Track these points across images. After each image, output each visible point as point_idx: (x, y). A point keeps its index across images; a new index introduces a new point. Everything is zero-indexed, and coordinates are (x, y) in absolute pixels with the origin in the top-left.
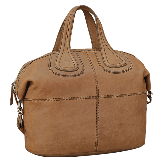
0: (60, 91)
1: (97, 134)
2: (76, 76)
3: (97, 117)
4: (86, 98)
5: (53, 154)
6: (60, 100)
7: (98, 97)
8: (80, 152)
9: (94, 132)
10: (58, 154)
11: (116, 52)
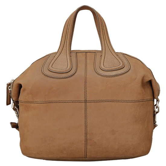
0: (47, 93)
1: (86, 140)
2: (65, 78)
3: (86, 122)
4: (73, 102)
5: (41, 157)
6: (46, 102)
7: (86, 101)
8: (69, 157)
9: (83, 137)
10: (46, 157)
11: (117, 54)
